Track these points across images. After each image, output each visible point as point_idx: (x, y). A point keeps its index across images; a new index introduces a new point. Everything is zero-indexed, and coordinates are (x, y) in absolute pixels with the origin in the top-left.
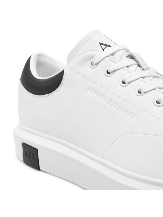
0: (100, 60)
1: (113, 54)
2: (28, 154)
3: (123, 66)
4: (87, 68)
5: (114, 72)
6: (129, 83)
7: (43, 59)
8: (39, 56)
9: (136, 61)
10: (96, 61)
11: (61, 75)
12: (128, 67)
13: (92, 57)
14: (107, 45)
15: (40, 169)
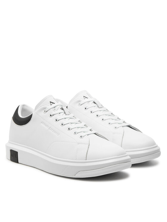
0: (48, 109)
1: (54, 107)
2: (13, 155)
3: (57, 113)
4: (42, 113)
5: (53, 115)
6: (59, 120)
7: (25, 107)
8: (24, 105)
9: (64, 111)
10: (46, 110)
11: (31, 116)
12: (59, 113)
13: (45, 108)
14: (53, 103)
15: (19, 162)
